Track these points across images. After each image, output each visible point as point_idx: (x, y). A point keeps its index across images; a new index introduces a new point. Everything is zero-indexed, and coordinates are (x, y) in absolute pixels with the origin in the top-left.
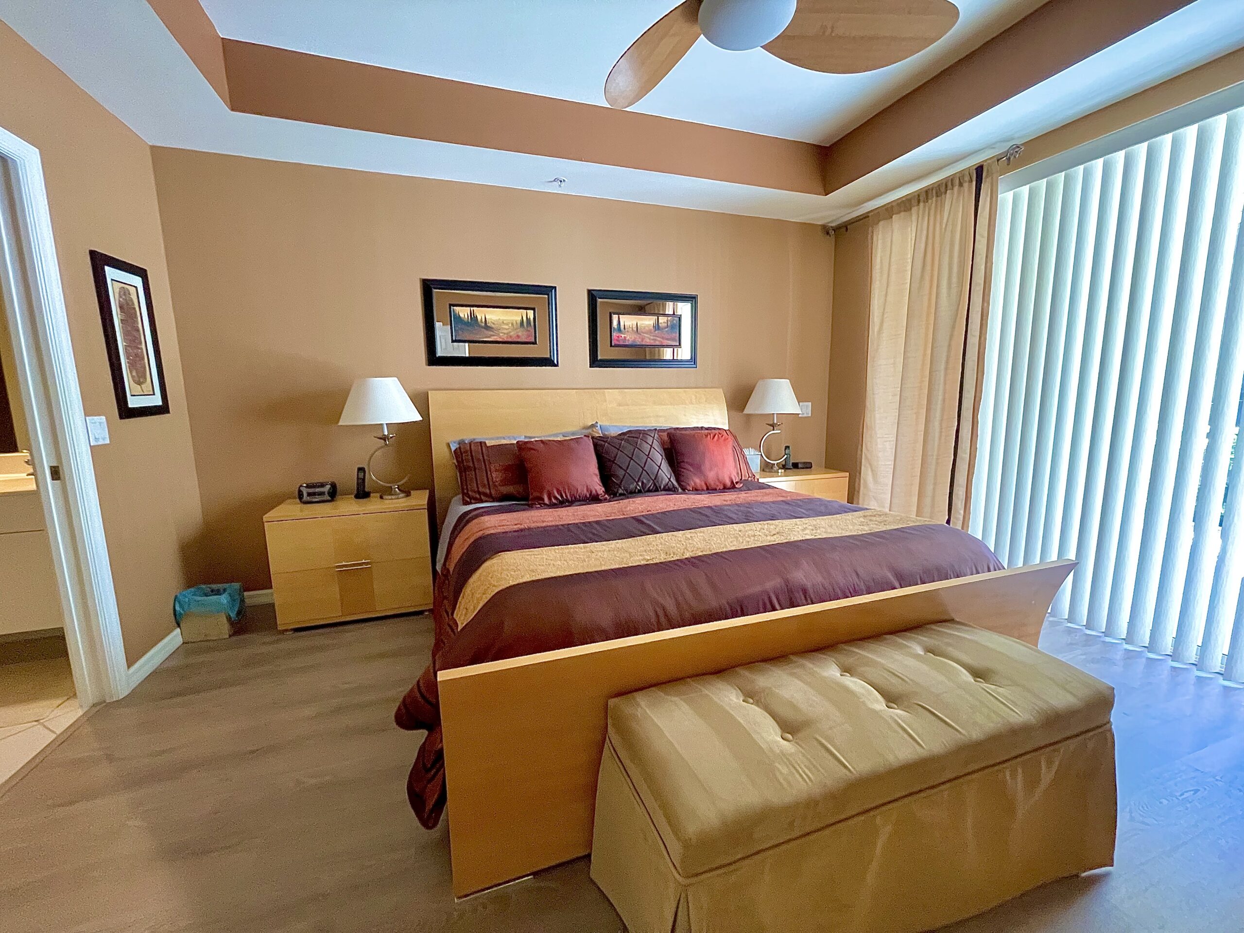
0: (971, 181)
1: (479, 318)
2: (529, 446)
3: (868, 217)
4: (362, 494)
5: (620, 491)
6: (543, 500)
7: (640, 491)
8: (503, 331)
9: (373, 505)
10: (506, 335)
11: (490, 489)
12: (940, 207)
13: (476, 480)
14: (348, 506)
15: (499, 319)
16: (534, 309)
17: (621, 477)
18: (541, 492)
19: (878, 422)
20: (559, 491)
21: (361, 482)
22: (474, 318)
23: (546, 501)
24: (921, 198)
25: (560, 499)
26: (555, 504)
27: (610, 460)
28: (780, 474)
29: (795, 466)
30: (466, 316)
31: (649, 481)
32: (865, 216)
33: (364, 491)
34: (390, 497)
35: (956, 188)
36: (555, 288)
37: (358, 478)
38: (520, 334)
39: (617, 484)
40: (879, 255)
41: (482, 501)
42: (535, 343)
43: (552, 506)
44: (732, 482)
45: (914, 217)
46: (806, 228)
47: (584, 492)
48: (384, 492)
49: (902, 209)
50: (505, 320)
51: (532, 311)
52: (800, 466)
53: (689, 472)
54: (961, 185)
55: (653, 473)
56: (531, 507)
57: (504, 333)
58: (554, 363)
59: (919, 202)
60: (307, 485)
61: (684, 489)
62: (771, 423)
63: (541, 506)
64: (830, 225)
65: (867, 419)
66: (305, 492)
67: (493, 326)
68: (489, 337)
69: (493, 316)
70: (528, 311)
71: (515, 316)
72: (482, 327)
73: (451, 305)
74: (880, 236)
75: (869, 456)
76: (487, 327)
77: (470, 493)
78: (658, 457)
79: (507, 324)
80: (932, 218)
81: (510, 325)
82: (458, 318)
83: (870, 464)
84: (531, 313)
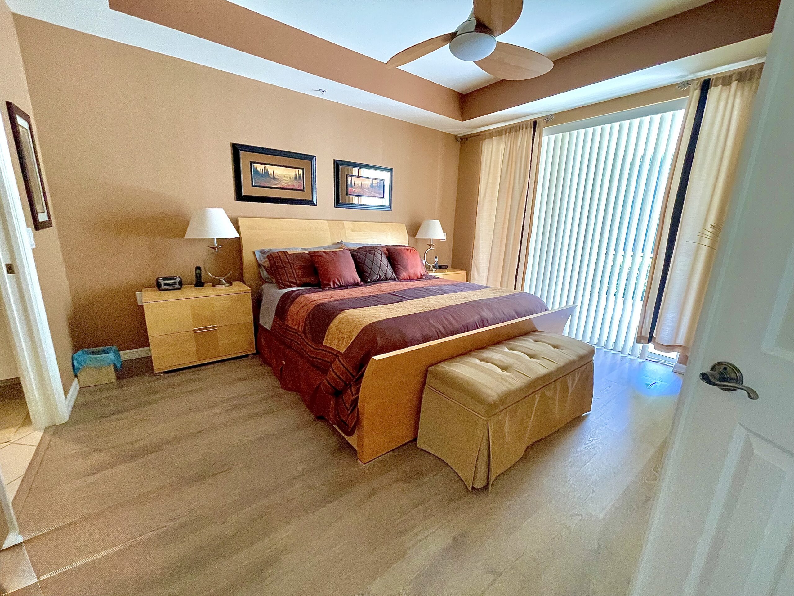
0: (531, 128)
1: (269, 172)
2: (317, 254)
3: (480, 135)
4: (199, 284)
5: (369, 280)
6: (330, 285)
7: (378, 280)
8: (284, 182)
9: (208, 291)
10: (286, 184)
11: (295, 279)
12: (516, 137)
13: (286, 273)
14: (191, 292)
15: (282, 174)
16: (303, 169)
17: (369, 272)
18: (330, 282)
19: (481, 245)
20: (339, 281)
21: (198, 276)
22: (266, 172)
23: (332, 286)
24: (508, 132)
25: (339, 284)
26: (336, 288)
27: (362, 263)
28: (434, 272)
29: (440, 267)
30: (261, 170)
31: (383, 275)
32: (478, 135)
33: (201, 281)
34: (220, 286)
35: (524, 129)
36: (315, 156)
37: (196, 274)
38: (295, 184)
39: (367, 276)
40: (485, 157)
41: (292, 287)
42: (303, 190)
43: (335, 288)
44: (421, 275)
45: (504, 140)
46: (447, 135)
47: (351, 281)
48: (215, 283)
49: (498, 134)
50: (286, 175)
51: (302, 170)
52: (442, 267)
53: (402, 271)
54: (526, 128)
55: (384, 271)
56: (324, 290)
57: (285, 183)
58: (314, 203)
59: (506, 134)
60: (163, 278)
61: (398, 279)
62: (430, 244)
63: (329, 289)
64: (459, 135)
65: (476, 243)
66: (162, 282)
67: (278, 177)
68: (275, 185)
69: (278, 171)
70: (300, 170)
71: (292, 172)
72: (271, 178)
73: (251, 163)
74: (486, 147)
75: (475, 261)
76: (274, 178)
77: (284, 282)
78: (385, 261)
79: (287, 177)
80: (512, 143)
81: (289, 178)
82: (257, 172)
83: (477, 267)
84: (301, 171)
